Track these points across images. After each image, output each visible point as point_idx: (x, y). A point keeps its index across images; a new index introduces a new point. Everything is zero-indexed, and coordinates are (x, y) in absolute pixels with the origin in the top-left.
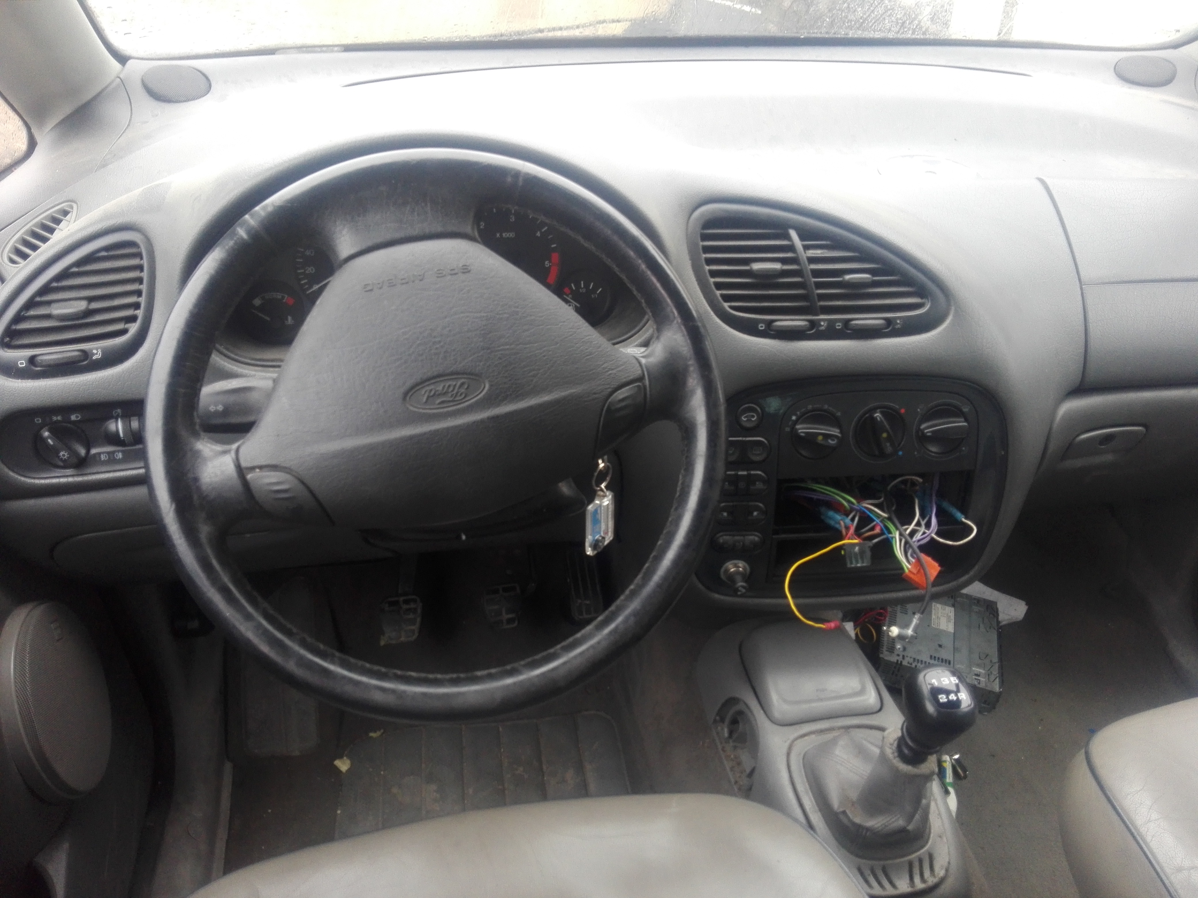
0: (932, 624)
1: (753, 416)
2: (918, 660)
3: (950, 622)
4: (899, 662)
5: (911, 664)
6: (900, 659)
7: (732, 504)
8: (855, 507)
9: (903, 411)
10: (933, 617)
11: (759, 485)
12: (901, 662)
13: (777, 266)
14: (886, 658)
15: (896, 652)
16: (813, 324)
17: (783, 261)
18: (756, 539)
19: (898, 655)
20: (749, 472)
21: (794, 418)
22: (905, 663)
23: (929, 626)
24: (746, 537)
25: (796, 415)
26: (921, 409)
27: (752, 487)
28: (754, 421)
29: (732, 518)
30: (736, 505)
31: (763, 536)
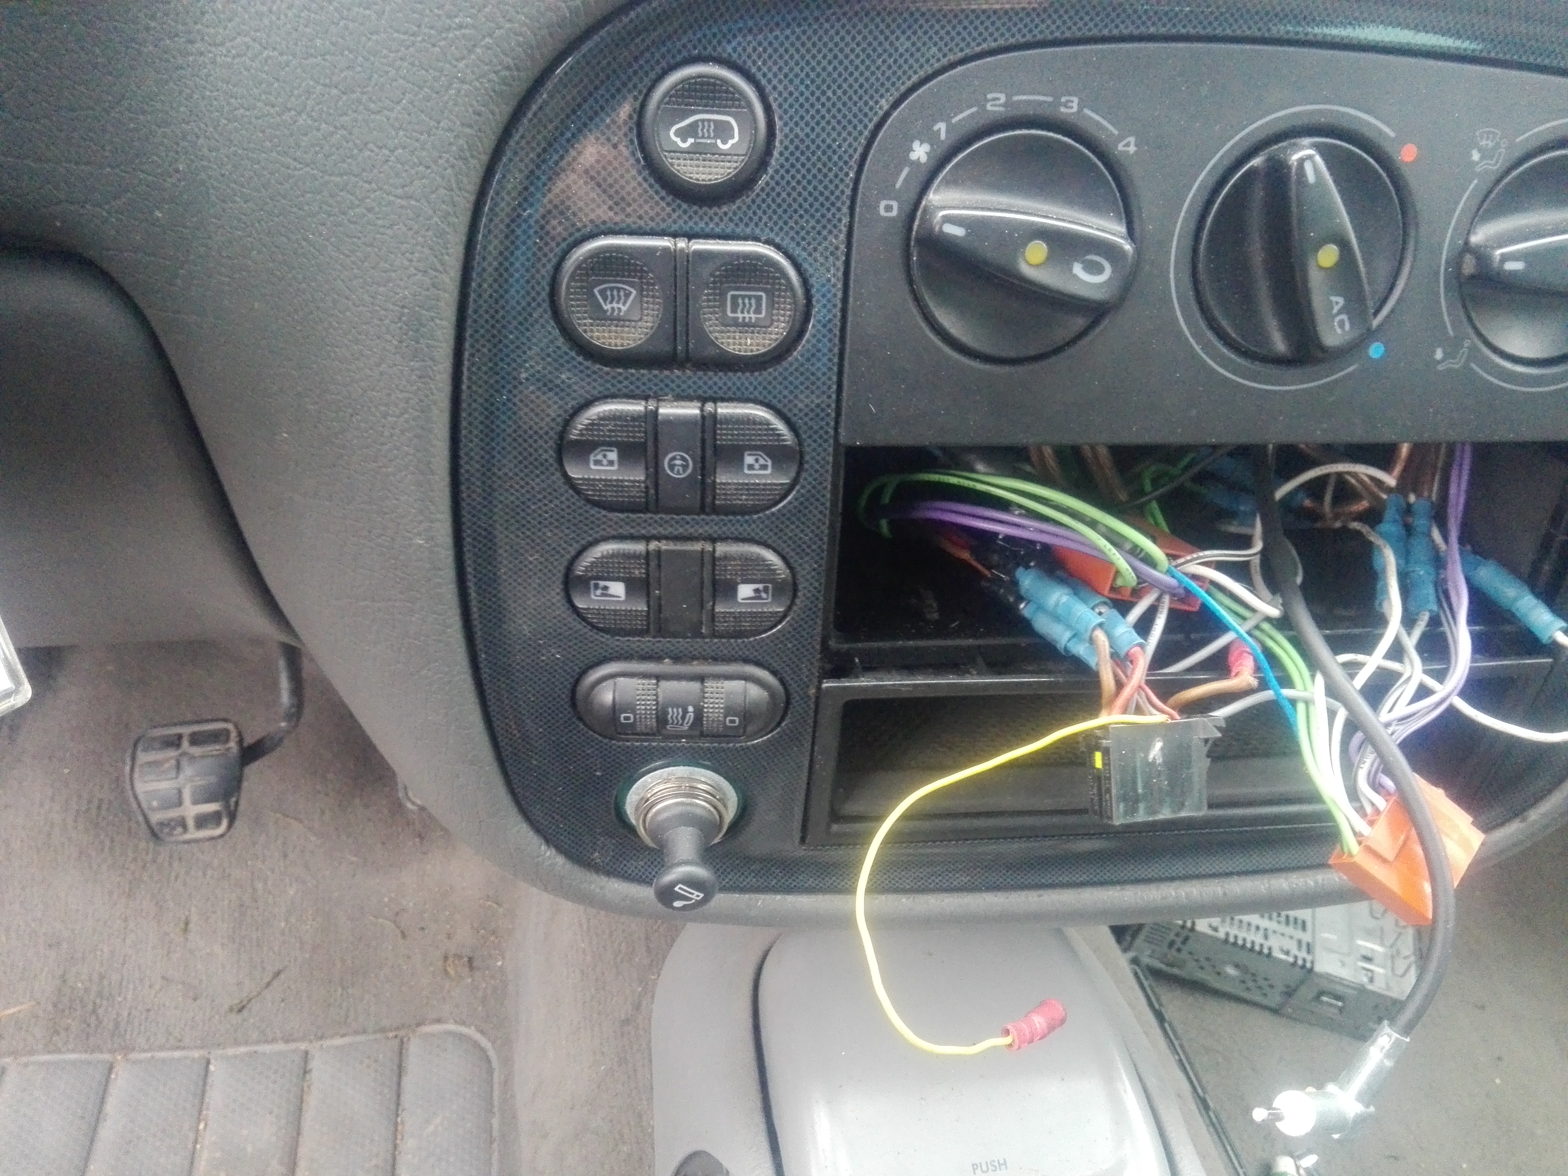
7: (639, 547)
9: (1407, 151)
18: (755, 692)
20: (709, 407)
21: (920, 152)
24: (710, 684)
25: (931, 137)
26: (1483, 152)
27: (722, 478)
28: (727, 153)
29: (649, 607)
30: (659, 553)
31: (782, 681)
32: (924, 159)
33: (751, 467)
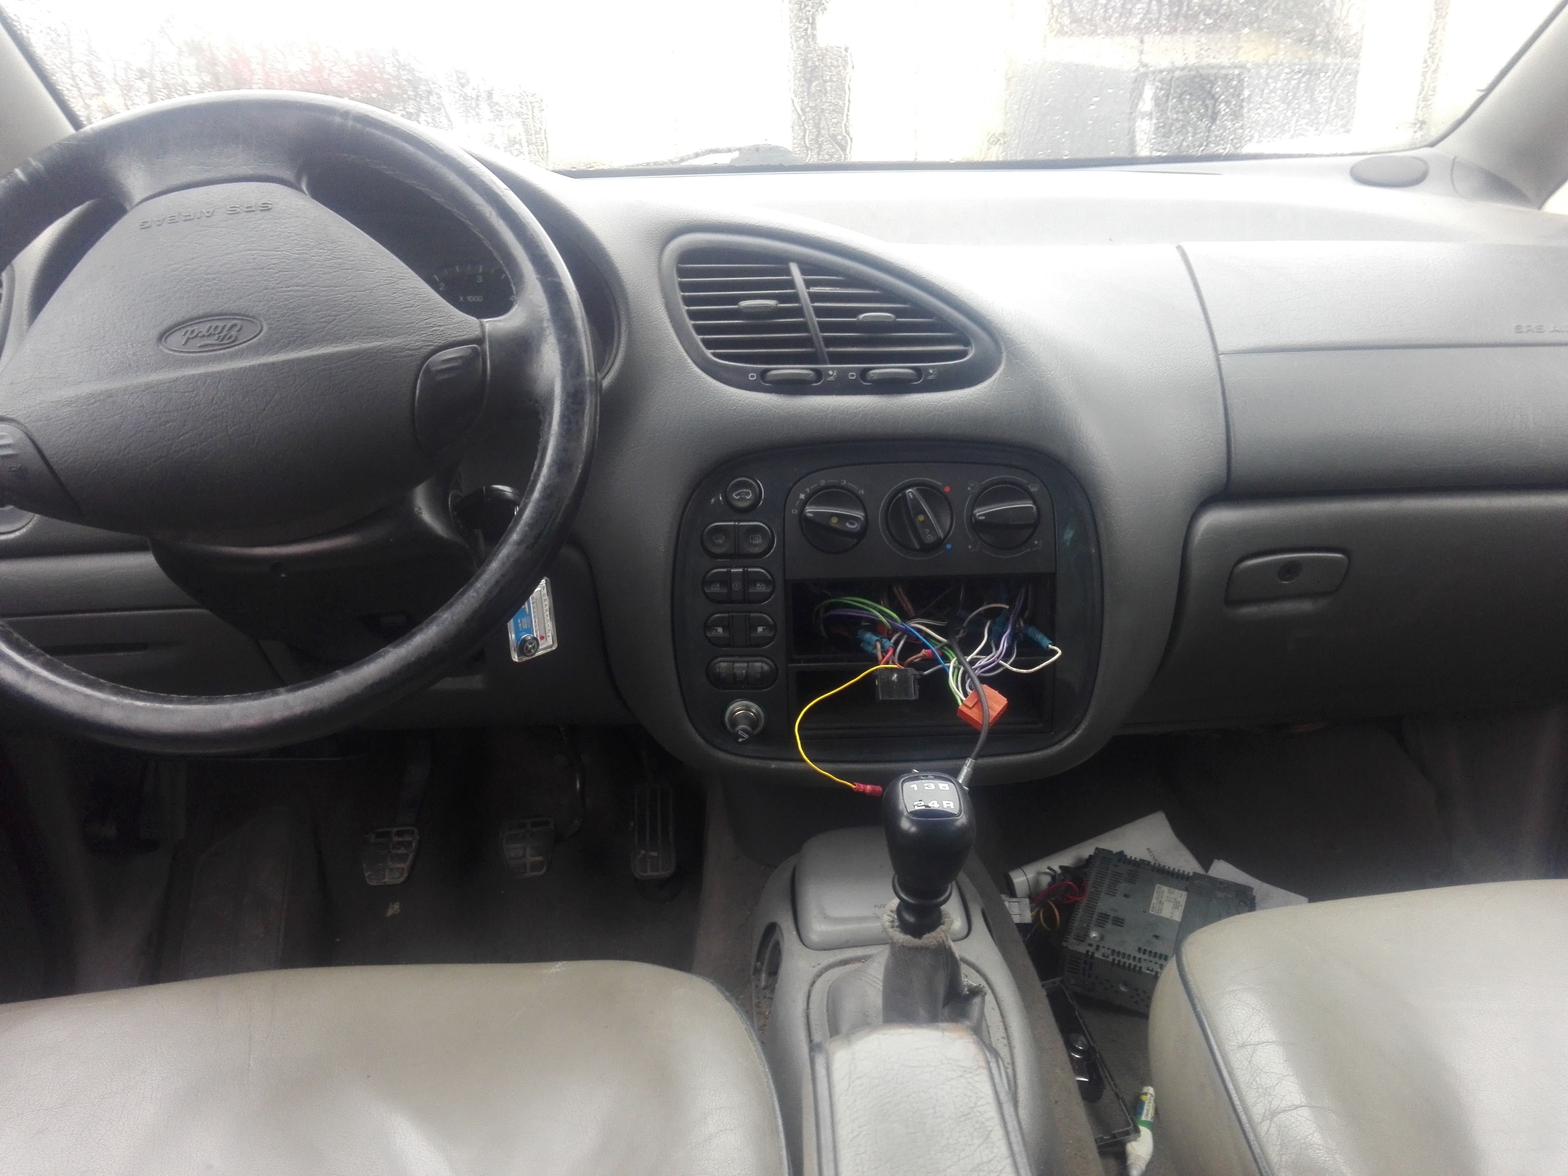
0: (1151, 909)
1: (748, 494)
2: (1119, 952)
3: (1178, 908)
4: (1090, 954)
5: (1107, 957)
6: (1091, 949)
7: (727, 615)
8: (897, 624)
9: (947, 489)
10: (1154, 901)
11: (761, 588)
12: (1093, 953)
13: (772, 303)
14: (1071, 947)
15: (1088, 941)
16: (819, 374)
17: (781, 298)
18: (766, 668)
19: (1091, 945)
20: (746, 569)
21: (802, 496)
22: (1098, 955)
23: (1144, 912)
24: (751, 664)
25: (804, 492)
26: (972, 487)
27: (751, 591)
28: (748, 499)
29: (730, 634)
30: (732, 616)
31: (775, 664)
32: (803, 498)
33: (759, 587)
